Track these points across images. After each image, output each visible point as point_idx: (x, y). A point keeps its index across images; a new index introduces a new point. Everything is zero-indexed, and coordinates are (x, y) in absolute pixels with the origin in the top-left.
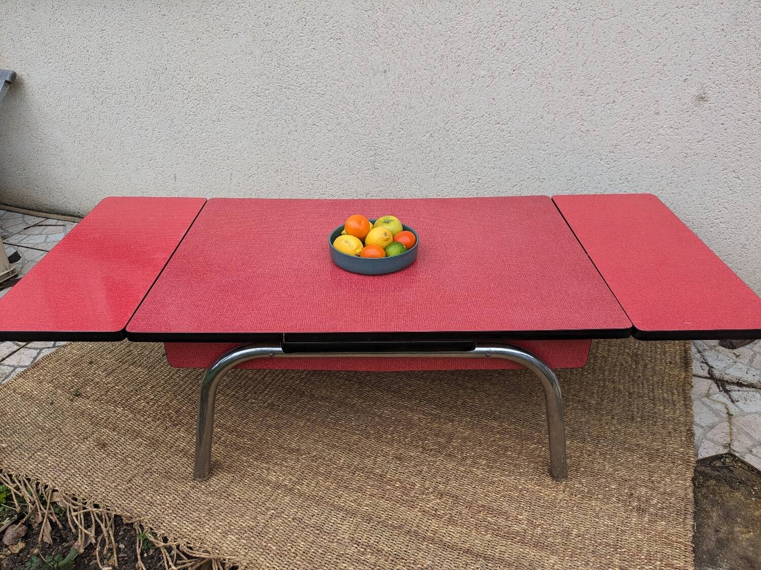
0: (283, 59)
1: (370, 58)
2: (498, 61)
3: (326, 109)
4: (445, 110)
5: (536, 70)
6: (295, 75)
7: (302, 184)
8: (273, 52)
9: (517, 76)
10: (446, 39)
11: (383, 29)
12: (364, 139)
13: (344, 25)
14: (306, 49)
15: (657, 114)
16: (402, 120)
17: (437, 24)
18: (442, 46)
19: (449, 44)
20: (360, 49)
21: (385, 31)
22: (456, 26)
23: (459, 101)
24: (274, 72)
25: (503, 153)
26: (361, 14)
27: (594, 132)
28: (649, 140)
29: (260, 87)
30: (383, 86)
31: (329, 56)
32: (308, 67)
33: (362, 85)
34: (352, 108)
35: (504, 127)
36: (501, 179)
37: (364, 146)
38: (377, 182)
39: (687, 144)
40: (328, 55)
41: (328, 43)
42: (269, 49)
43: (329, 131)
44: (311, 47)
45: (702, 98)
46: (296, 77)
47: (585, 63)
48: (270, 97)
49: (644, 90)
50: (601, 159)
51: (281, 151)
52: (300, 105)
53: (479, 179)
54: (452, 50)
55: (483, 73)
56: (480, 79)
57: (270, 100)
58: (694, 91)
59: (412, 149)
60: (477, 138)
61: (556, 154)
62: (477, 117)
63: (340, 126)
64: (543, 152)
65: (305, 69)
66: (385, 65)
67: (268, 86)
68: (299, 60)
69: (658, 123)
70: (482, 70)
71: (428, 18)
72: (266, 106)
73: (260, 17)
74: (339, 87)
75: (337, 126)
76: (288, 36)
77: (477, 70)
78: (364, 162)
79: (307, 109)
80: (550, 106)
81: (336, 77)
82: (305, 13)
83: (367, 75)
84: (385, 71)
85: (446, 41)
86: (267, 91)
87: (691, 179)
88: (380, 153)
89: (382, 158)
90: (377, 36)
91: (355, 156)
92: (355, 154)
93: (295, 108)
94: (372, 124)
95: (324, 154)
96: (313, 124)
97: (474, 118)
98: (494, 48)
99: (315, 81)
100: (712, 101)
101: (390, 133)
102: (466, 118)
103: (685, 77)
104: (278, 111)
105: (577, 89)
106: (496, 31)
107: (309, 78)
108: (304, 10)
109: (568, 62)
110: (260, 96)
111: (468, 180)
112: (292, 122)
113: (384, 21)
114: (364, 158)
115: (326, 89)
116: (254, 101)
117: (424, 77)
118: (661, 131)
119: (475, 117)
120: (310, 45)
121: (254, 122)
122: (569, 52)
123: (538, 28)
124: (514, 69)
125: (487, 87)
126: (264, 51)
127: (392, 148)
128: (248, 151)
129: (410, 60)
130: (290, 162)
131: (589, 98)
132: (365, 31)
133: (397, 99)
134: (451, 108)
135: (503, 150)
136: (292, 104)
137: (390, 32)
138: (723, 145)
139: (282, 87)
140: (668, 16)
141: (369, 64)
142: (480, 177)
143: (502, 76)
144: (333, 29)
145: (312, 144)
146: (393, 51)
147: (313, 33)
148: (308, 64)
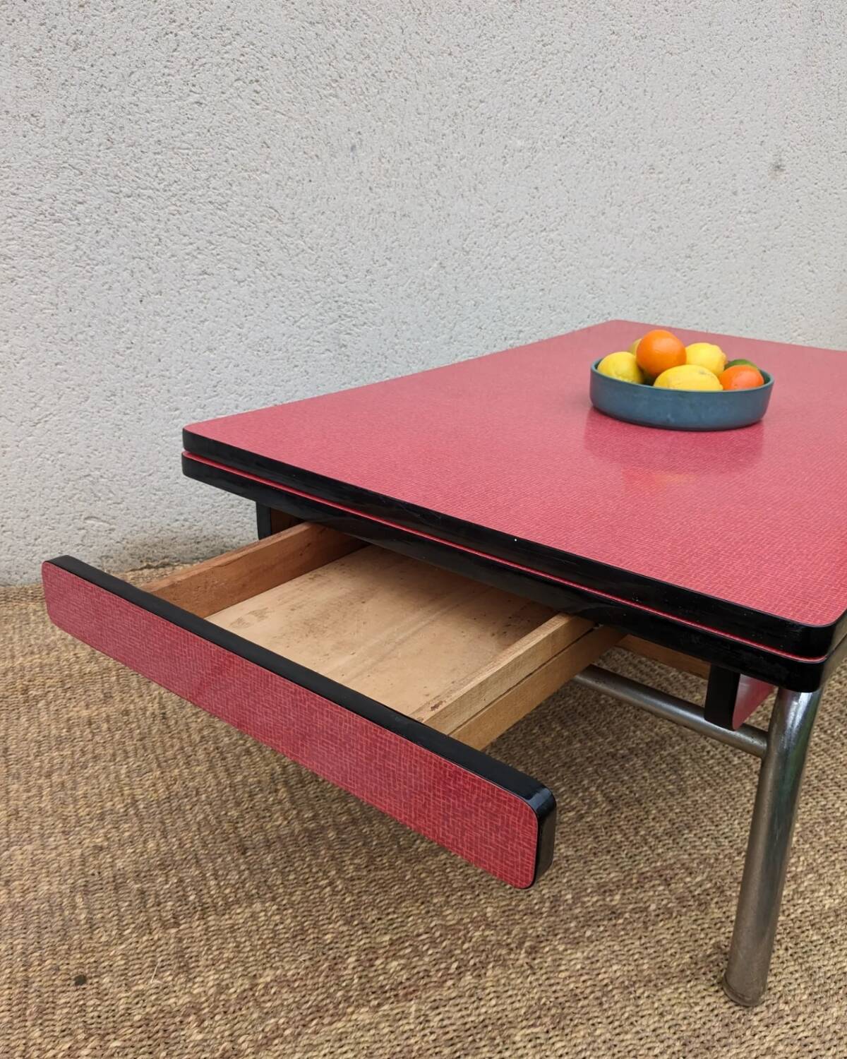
0: (121, 128)
1: (322, 121)
2: (541, 121)
3: (231, 234)
4: (463, 214)
5: (593, 135)
6: (154, 165)
7: (177, 412)
8: (93, 112)
9: (568, 147)
10: (459, 83)
11: (347, 62)
12: (317, 288)
13: (264, 51)
14: (179, 103)
15: (735, 193)
16: (389, 241)
17: (445, 55)
18: (454, 96)
19: (465, 92)
20: (302, 101)
21: (351, 65)
22: (477, 60)
23: (484, 197)
24: (99, 160)
25: (553, 280)
26: (302, 29)
27: (668, 230)
28: (727, 233)
29: (61, 198)
30: (350, 178)
31: (235, 118)
32: (185, 145)
33: (307, 179)
34: (286, 229)
35: (552, 235)
36: (551, 326)
37: (316, 303)
38: (346, 372)
39: (765, 233)
40: (231, 117)
41: (232, 90)
42: (82, 105)
43: (239, 282)
44: (191, 99)
45: (778, 167)
46: (156, 169)
47: (654, 122)
48: (87, 220)
49: (721, 159)
50: (677, 270)
51: (121, 346)
52: (167, 231)
53: (521, 331)
54: (471, 104)
55: (519, 143)
56: (516, 154)
57: (90, 228)
58: (770, 158)
59: (409, 296)
60: (513, 259)
61: (623, 270)
62: (514, 223)
63: (263, 268)
64: (607, 271)
65: (179, 148)
66: (353, 134)
67: (80, 194)
68: (162, 130)
69: (735, 207)
70: (519, 138)
71: (429, 43)
72: (79, 243)
73: (55, 27)
74: (259, 184)
75: (257, 270)
76: (132, 73)
77: (510, 138)
78: (318, 338)
79: (185, 240)
80: (613, 194)
81: (253, 164)
82: (174, 21)
83: (317, 156)
84: (353, 148)
85: (460, 86)
86: (80, 207)
87: (771, 281)
88: (348, 313)
89: (354, 322)
90: (335, 76)
91: (299, 327)
92: (298, 324)
93: (157, 240)
94: (331, 257)
95: (229, 334)
96: (199, 271)
97: (508, 225)
98: (534, 100)
99: (204, 176)
100: (787, 171)
101: (368, 271)
102: (497, 226)
103: (762, 138)
104: (110, 251)
105: (645, 163)
106: (537, 70)
107: (189, 168)
108: (172, 16)
109: (634, 120)
110: (60, 221)
111: (503, 337)
112: (150, 271)
113: (348, 45)
114: (316, 328)
115: (229, 192)
116: (44, 233)
117: (426, 155)
118: (739, 218)
119: (511, 222)
120: (189, 95)
121: (46, 285)
122: (635, 105)
123: (595, 66)
124: (564, 134)
125: (526, 168)
126: (70, 109)
127: (371, 298)
128: (29, 359)
129: (399, 122)
130: (146, 367)
131: (661, 176)
132: (310, 66)
133: (379, 201)
134: (472, 211)
135: (552, 275)
136: (147, 231)
137: (360, 68)
138: (798, 229)
139: (121, 195)
140: (743, 51)
141: (321, 133)
142: (521, 328)
143: (546, 148)
144: (242, 59)
145: (201, 316)
146: (367, 106)
147: (195, 68)
148: (184, 138)
